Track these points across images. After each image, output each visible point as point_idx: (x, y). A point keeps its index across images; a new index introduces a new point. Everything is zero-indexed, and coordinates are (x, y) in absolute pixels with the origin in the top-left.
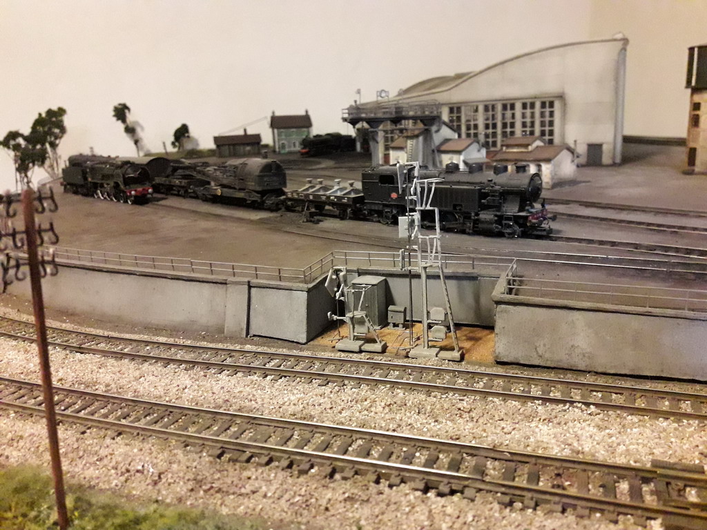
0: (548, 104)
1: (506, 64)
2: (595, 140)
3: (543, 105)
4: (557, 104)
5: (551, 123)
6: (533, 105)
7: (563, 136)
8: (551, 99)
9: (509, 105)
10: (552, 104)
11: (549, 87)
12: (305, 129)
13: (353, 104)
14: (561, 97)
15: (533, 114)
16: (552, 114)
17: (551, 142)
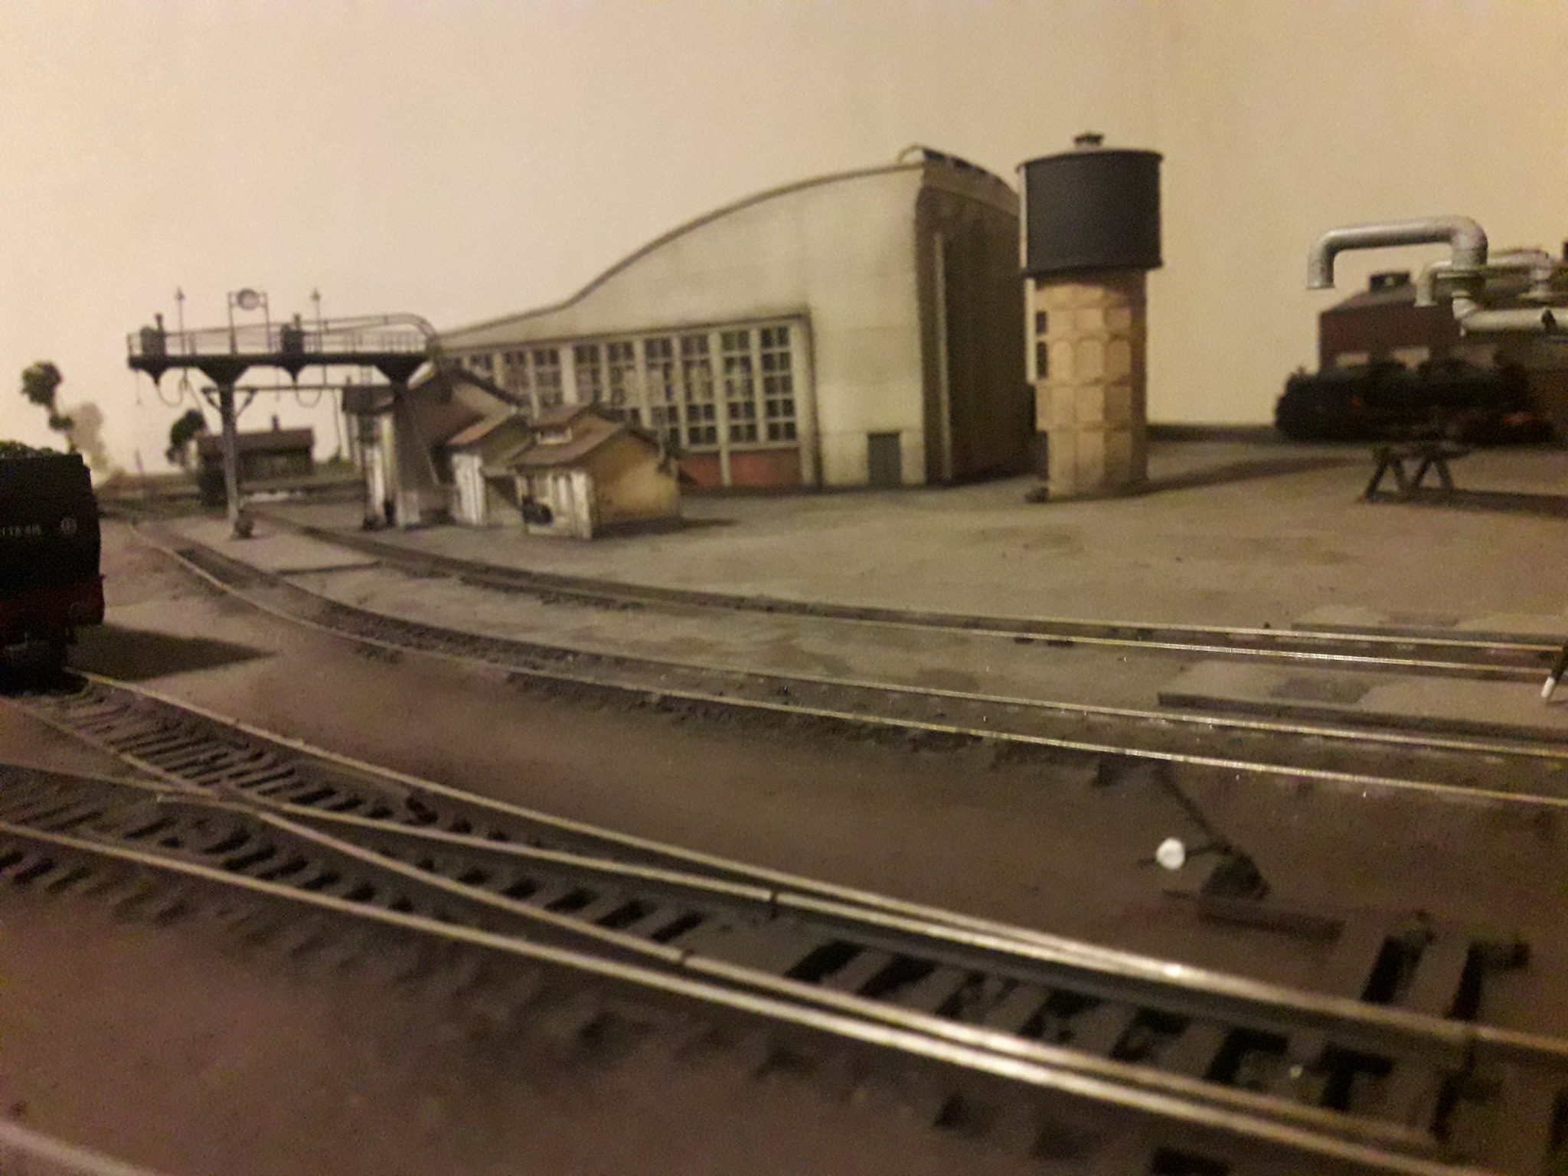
0: (774, 334)
1: (680, 240)
2: (884, 423)
3: (766, 339)
4: (795, 336)
5: (787, 384)
6: (743, 339)
7: (814, 409)
8: (782, 323)
9: (694, 338)
10: (783, 338)
13: (154, 325)
14: (803, 317)
15: (746, 362)
16: (785, 359)
17: (791, 431)
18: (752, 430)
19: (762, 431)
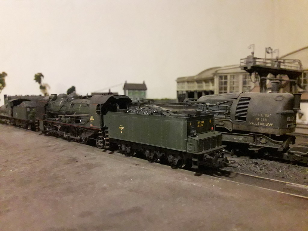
12: (143, 91)
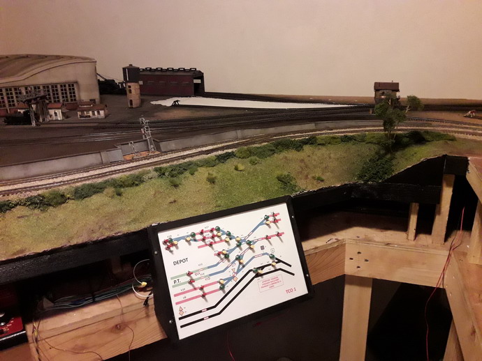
0: (71, 85)
2: (93, 98)
3: (69, 86)
4: (75, 85)
5: (74, 93)
6: (65, 86)
7: (79, 96)
8: (72, 83)
9: (54, 86)
10: (73, 85)
11: (71, 79)
14: (77, 82)
15: (65, 90)
16: (73, 89)
17: (75, 100)
18: (67, 101)
19: (69, 100)
